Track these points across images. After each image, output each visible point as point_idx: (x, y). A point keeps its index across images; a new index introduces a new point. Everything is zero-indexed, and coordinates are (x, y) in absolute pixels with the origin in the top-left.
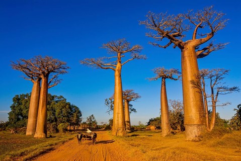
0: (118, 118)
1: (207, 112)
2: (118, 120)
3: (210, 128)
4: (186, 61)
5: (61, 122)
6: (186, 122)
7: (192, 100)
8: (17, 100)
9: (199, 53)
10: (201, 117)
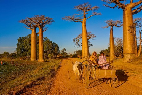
0: (85, 50)
1: (136, 46)
2: (85, 52)
3: (137, 55)
4: (126, 17)
5: (49, 53)
6: (124, 52)
7: (128, 40)
8: (21, 40)
9: (134, 11)
10: (133, 49)
